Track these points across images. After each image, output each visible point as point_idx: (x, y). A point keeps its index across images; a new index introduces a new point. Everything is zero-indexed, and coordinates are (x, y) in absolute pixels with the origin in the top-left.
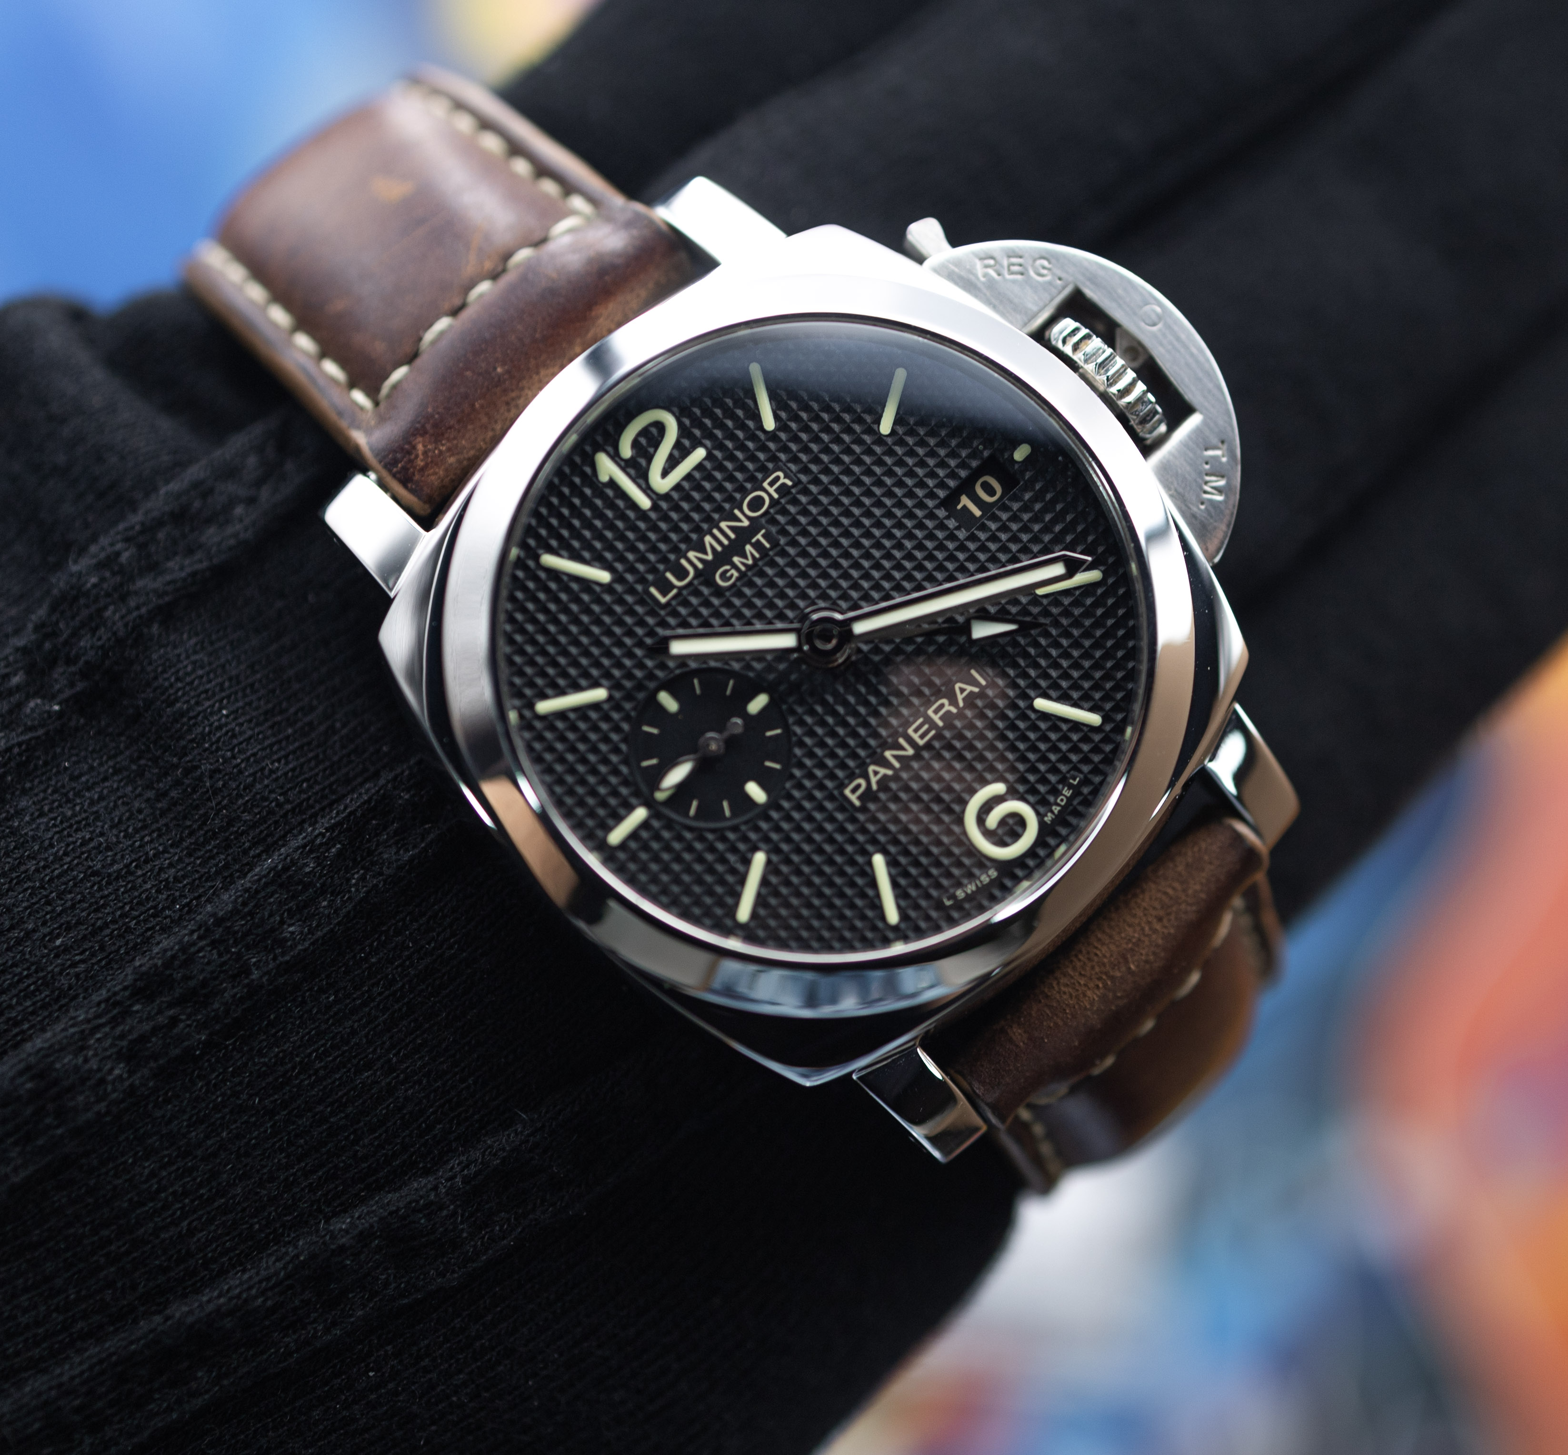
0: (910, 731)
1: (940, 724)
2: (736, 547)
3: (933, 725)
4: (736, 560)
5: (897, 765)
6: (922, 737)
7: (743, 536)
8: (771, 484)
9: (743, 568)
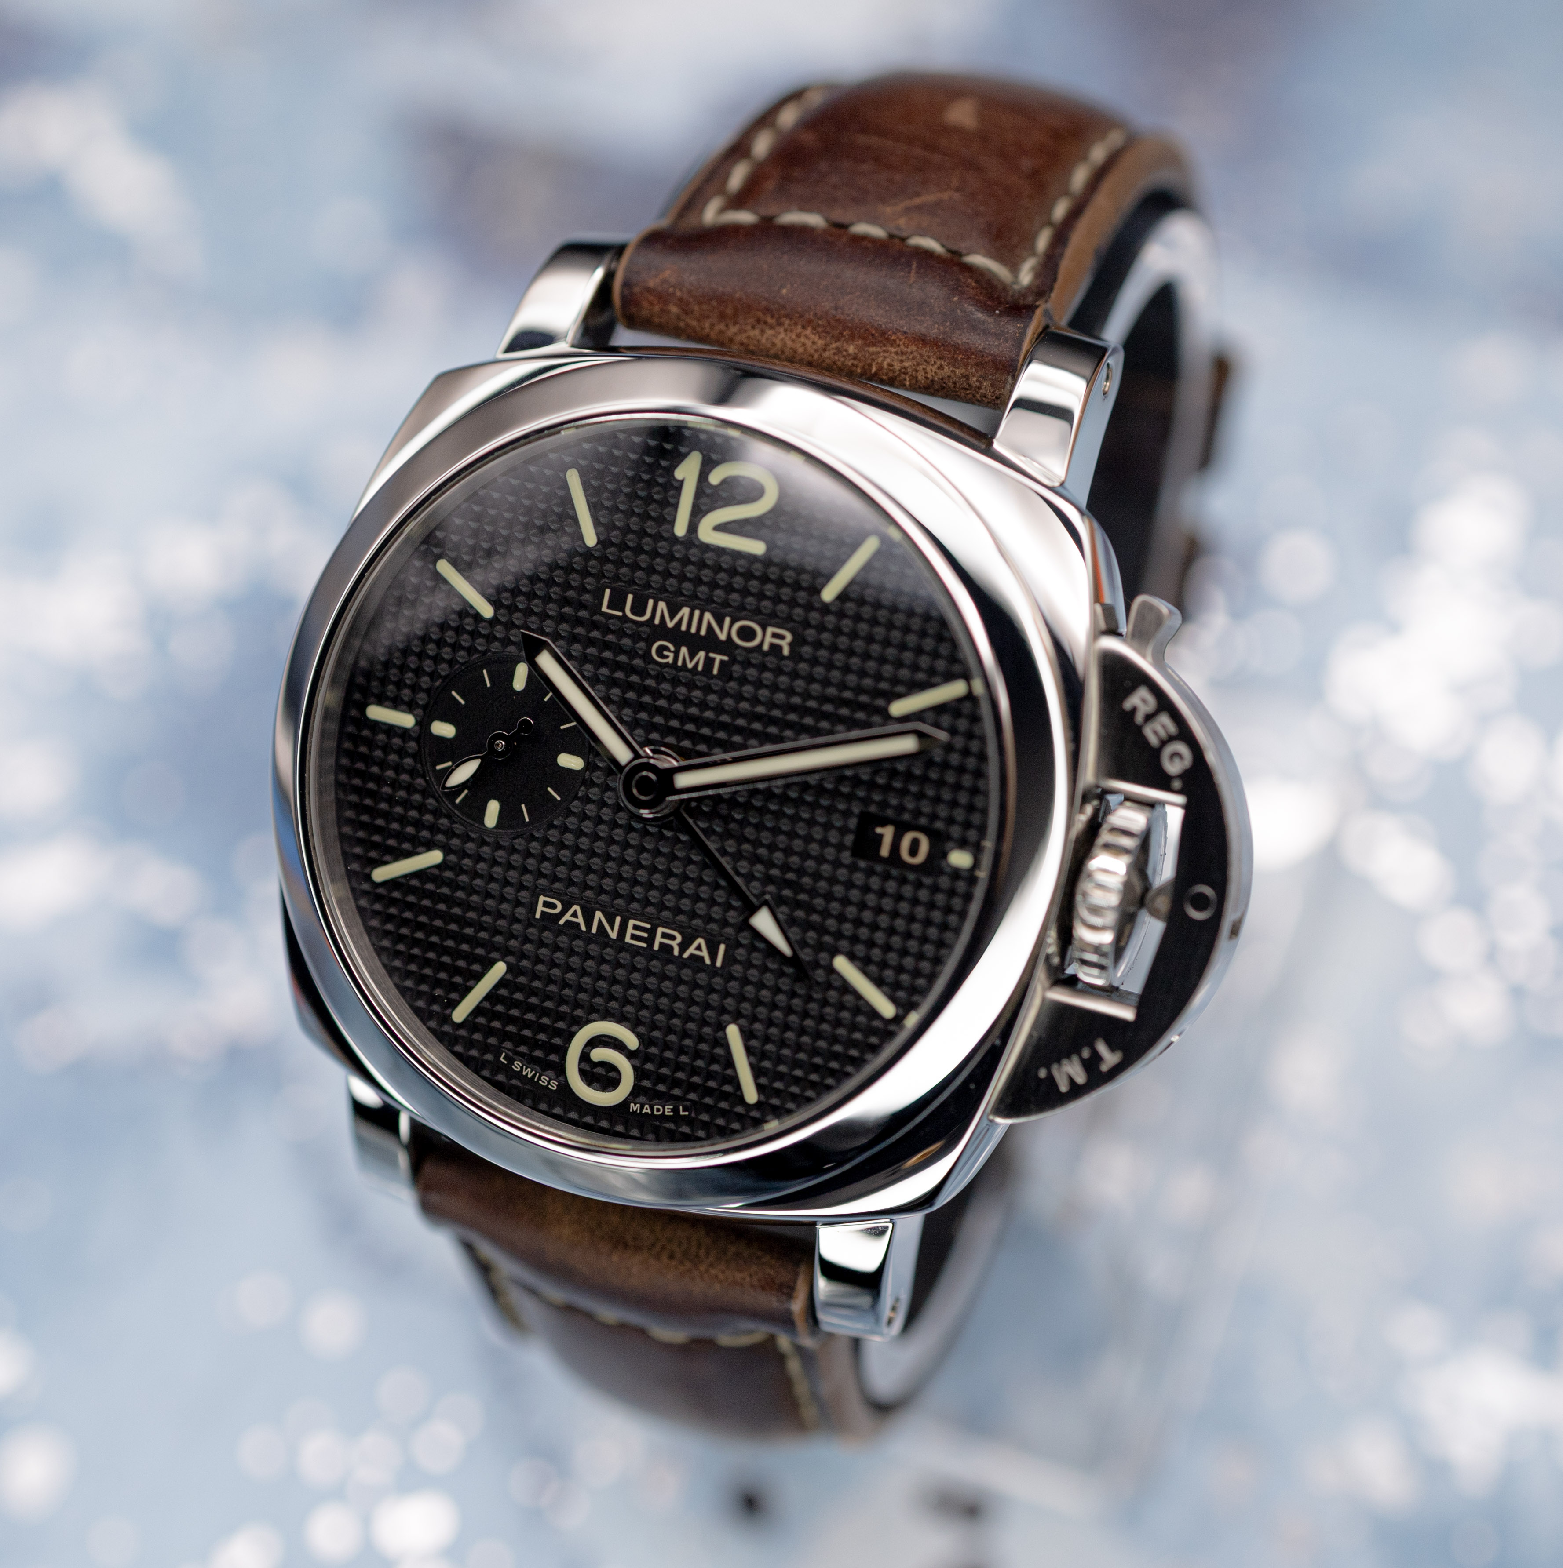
0: (632, 922)
1: (656, 947)
2: (695, 643)
3: (650, 941)
4: (684, 650)
5: (594, 930)
6: (634, 937)
7: (710, 642)
8: (774, 635)
9: (680, 663)
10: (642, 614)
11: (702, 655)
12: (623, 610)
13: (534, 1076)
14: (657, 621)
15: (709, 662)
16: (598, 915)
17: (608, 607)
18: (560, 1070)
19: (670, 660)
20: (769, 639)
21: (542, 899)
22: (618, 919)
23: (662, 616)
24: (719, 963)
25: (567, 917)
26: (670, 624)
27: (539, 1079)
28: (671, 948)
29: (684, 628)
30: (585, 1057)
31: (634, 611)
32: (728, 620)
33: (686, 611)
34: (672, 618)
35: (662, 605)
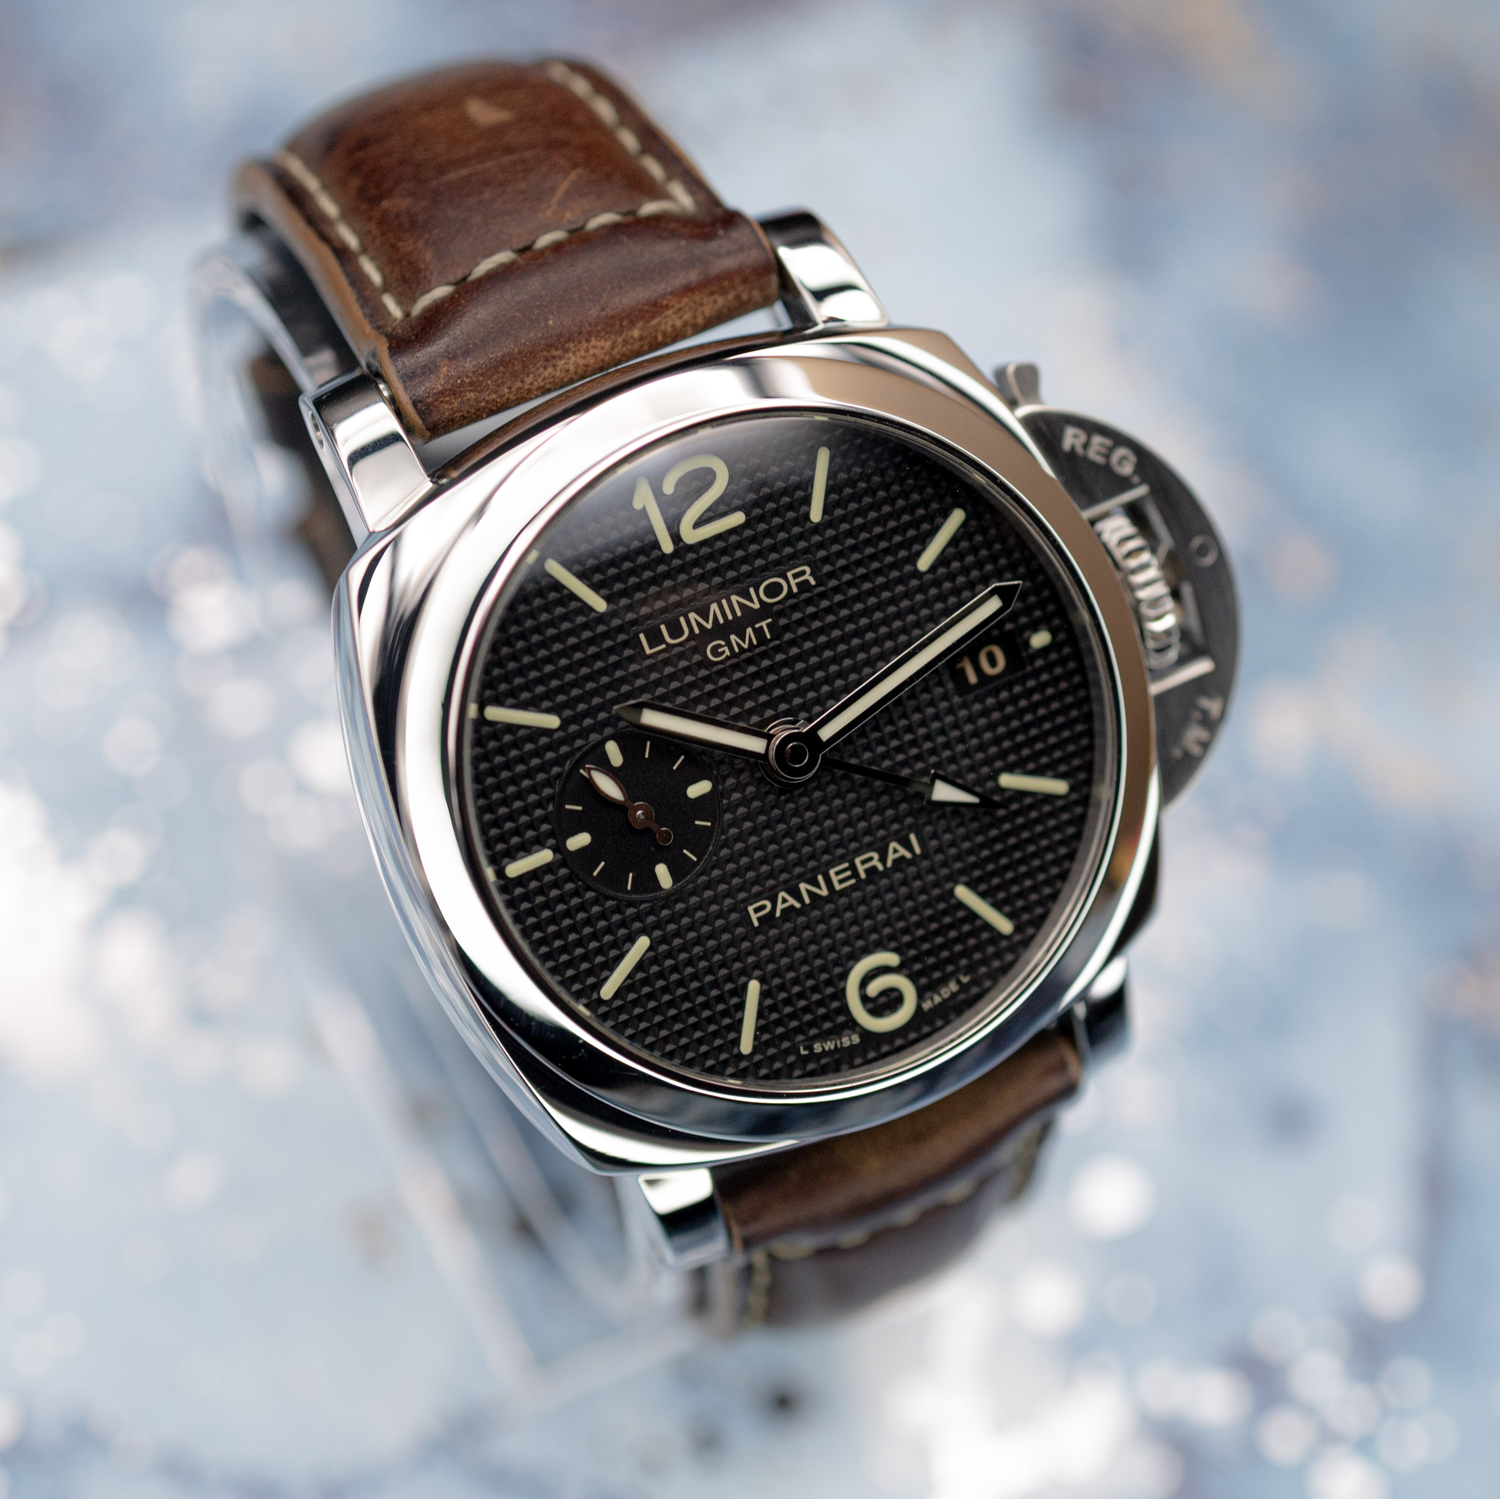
10: (682, 633)
11: (749, 631)
12: (663, 641)
13: (836, 1045)
14: (697, 631)
15: (759, 632)
16: (803, 887)
17: (651, 647)
18: (852, 1024)
19: (728, 653)
20: (793, 582)
21: (751, 909)
22: (820, 878)
23: (699, 624)
24: (918, 850)
25: (780, 907)
26: (709, 626)
27: (841, 1043)
28: (874, 868)
29: (721, 621)
30: (865, 999)
31: (672, 637)
32: (752, 590)
33: (714, 607)
34: (707, 621)
35: (692, 616)
